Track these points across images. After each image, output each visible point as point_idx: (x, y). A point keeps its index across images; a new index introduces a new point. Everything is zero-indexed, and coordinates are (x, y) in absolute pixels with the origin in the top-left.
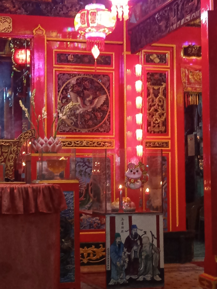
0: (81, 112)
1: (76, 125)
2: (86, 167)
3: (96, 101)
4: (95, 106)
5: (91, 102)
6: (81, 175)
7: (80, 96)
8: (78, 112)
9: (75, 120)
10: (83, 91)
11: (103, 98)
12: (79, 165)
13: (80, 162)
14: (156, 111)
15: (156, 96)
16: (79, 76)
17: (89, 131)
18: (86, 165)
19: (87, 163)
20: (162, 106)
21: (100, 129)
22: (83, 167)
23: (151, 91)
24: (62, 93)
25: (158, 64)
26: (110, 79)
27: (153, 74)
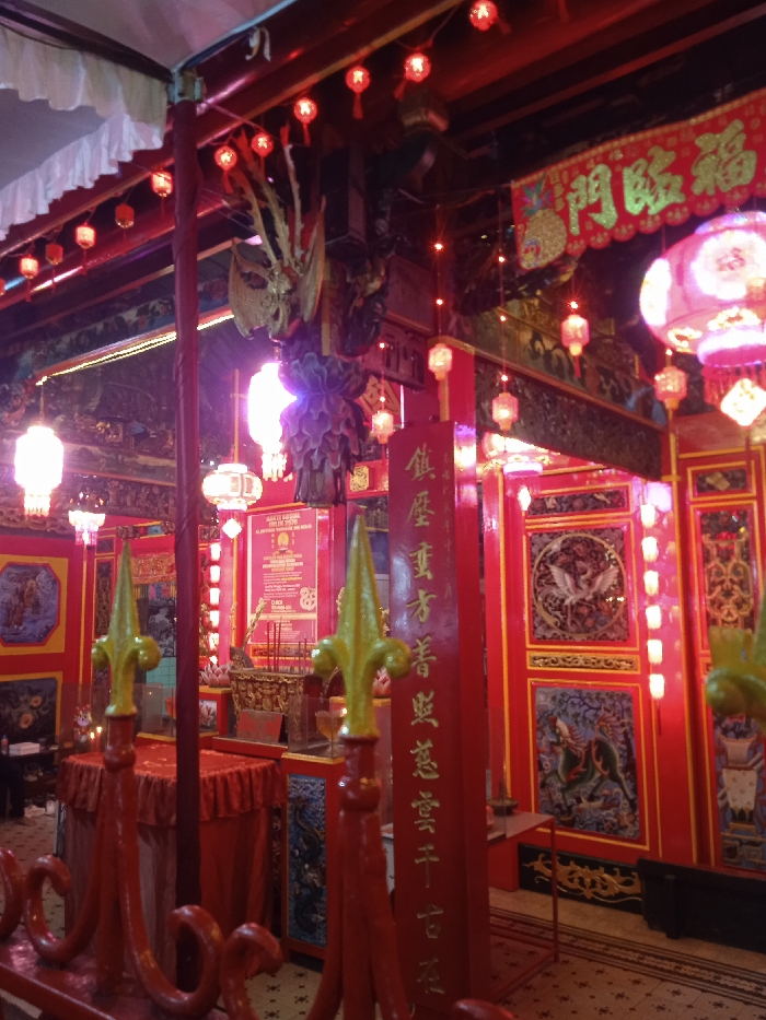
0: (574, 602)
1: (563, 627)
2: (585, 707)
3: (599, 579)
4: (599, 590)
6: (577, 722)
7: (570, 573)
9: (561, 617)
10: (574, 563)
12: (572, 703)
13: (575, 697)
15: (726, 562)
16: (567, 536)
17: (589, 638)
18: (585, 704)
19: (587, 701)
20: (742, 583)
21: (608, 634)
22: (580, 706)
24: (538, 568)
25: (727, 492)
26: (624, 536)
27: (715, 516)
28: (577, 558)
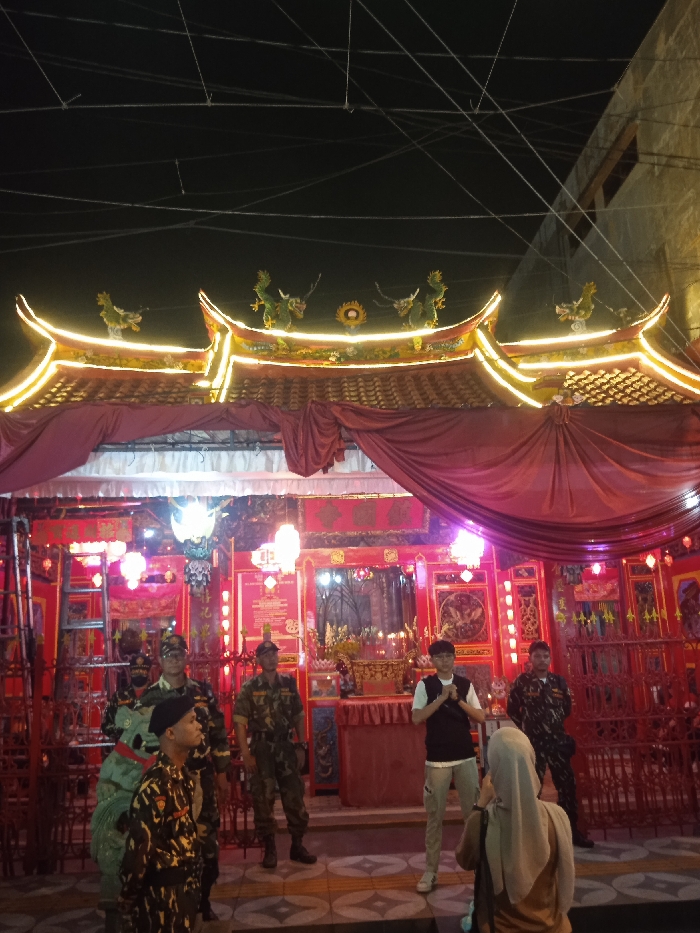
3: (473, 614)
4: (473, 619)
5: (469, 615)
7: (459, 611)
8: (458, 624)
9: (456, 631)
10: (461, 606)
11: (479, 611)
14: (529, 619)
15: (528, 606)
16: (457, 593)
20: (534, 615)
21: (478, 639)
23: (523, 602)
24: (443, 609)
25: (527, 578)
26: (484, 594)
27: (523, 587)
28: (462, 603)
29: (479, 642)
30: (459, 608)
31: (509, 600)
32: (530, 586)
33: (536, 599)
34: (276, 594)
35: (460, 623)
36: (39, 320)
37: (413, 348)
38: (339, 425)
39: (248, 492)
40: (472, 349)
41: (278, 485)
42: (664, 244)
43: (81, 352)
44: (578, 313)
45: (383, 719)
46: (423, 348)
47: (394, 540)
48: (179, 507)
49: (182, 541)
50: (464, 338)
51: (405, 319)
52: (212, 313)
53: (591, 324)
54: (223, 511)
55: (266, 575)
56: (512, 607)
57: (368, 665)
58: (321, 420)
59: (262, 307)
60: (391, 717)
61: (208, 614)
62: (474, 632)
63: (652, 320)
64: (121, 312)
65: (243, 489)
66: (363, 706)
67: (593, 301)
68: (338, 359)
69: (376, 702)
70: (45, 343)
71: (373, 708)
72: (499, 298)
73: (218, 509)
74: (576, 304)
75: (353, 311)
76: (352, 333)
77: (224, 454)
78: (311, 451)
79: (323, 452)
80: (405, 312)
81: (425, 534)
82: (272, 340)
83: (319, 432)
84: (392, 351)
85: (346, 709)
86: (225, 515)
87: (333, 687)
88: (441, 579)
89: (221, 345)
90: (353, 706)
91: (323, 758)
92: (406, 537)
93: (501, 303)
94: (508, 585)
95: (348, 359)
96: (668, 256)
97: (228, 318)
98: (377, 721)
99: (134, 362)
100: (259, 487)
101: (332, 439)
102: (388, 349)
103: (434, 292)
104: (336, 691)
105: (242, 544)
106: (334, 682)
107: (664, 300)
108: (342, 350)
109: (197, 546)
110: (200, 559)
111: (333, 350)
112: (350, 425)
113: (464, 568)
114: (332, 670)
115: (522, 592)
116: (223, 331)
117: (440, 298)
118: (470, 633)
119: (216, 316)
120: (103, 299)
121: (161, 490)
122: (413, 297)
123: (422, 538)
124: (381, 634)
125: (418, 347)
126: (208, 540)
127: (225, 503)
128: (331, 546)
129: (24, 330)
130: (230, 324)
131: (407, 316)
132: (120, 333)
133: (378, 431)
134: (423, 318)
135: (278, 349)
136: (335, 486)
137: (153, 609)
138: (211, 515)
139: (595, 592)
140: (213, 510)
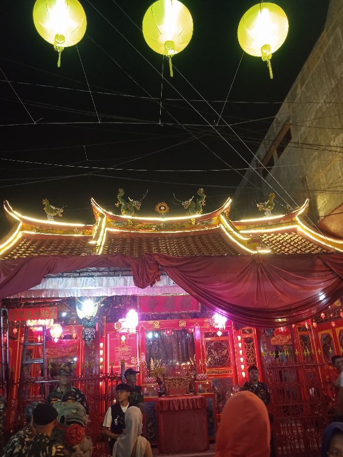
1: (215, 364)
3: (223, 352)
4: (223, 355)
5: (221, 353)
9: (214, 361)
11: (226, 351)
13: (219, 380)
14: (250, 355)
15: (249, 348)
16: (215, 342)
17: (221, 366)
18: (221, 382)
21: (226, 365)
23: (247, 346)
24: (208, 350)
25: (248, 334)
26: (228, 343)
27: (247, 338)
28: (217, 347)
29: (227, 367)
30: (216, 350)
31: (240, 345)
32: (250, 338)
33: (253, 344)
34: (126, 344)
35: (216, 357)
36: (15, 212)
37: (191, 224)
38: (158, 265)
39: (114, 294)
40: (219, 224)
41: (128, 291)
42: (305, 176)
43: (34, 227)
44: (267, 207)
45: (179, 407)
46: (196, 223)
47: (184, 316)
48: (81, 302)
49: (82, 318)
50: (215, 218)
51: (187, 210)
52: (98, 208)
53: (274, 212)
54: (101, 303)
55: (121, 335)
56: (241, 349)
57: (172, 380)
58: (150, 262)
59: (120, 205)
60: (184, 406)
61: (93, 355)
62: (223, 362)
63: (302, 210)
64: (54, 208)
65: (111, 293)
66: (169, 400)
67: (274, 202)
68: (156, 229)
69: (176, 399)
70: (17, 223)
71: (174, 402)
72: (231, 201)
73: (99, 302)
74: (266, 203)
75: (163, 207)
76: (162, 217)
77: (104, 278)
78: (145, 276)
79: (151, 277)
80: (187, 207)
81: (199, 313)
82: (126, 220)
83: (149, 268)
84: (181, 225)
85: (161, 402)
86: (102, 305)
87: (154, 391)
88: (207, 335)
89: (101, 223)
90: (165, 401)
91: (150, 428)
92: (190, 314)
93: (231, 203)
94: (239, 338)
95: (161, 229)
96: (307, 181)
97: (105, 210)
98: (177, 408)
99: (59, 231)
100: (119, 291)
101: (155, 271)
102: (180, 224)
103: (200, 198)
104: (156, 393)
105: (110, 319)
106: (155, 388)
107: (306, 201)
108: (158, 225)
109: (89, 321)
110: (90, 327)
111: (154, 225)
112: (163, 264)
113: (218, 329)
114: (154, 382)
115: (247, 341)
116: (102, 216)
117: (203, 201)
118: (221, 362)
119: (99, 209)
120: (45, 202)
121: (72, 294)
122: (191, 200)
123: (197, 314)
124: (178, 364)
125: (193, 223)
126: (94, 318)
127: (102, 300)
128: (153, 319)
129: (7, 216)
130: (105, 213)
131: (188, 208)
132: (53, 218)
133: (175, 267)
134: (195, 210)
135: (128, 224)
136: (155, 290)
137: (66, 352)
138: (96, 305)
139: (281, 340)
140: (97, 303)
